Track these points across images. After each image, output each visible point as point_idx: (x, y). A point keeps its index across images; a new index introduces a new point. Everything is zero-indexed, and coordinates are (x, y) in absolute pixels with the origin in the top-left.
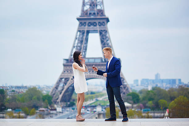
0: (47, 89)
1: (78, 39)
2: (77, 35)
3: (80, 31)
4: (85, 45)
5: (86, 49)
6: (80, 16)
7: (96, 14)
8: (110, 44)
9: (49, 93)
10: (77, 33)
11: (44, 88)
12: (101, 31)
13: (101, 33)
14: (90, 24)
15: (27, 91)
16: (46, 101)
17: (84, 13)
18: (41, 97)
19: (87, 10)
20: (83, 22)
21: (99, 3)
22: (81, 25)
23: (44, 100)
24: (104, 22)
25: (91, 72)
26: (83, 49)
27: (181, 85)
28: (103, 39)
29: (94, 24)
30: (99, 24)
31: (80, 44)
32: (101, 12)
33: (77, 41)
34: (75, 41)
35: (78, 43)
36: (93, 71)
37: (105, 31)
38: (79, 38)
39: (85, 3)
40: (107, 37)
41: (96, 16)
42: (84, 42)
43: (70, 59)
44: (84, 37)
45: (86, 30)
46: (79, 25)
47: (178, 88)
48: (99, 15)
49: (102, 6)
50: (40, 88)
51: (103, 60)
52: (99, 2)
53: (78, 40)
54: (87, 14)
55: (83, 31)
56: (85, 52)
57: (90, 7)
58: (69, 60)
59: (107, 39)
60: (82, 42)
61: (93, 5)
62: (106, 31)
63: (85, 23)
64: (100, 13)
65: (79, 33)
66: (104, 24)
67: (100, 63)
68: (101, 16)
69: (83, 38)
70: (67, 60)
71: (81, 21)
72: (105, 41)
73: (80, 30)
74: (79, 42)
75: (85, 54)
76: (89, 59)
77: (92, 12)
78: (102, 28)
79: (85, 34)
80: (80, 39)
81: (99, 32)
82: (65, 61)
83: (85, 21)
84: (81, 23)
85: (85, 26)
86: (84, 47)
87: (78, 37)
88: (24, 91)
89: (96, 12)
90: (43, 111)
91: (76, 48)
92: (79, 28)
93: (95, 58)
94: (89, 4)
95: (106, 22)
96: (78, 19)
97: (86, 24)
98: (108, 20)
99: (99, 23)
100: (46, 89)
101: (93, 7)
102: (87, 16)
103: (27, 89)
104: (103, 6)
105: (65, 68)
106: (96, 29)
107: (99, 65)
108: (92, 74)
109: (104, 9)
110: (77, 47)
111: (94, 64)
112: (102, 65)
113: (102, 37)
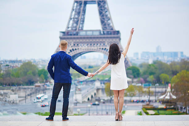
0: (43, 63)
1: (75, 10)
2: (73, 7)
3: (77, 2)
4: (82, 17)
5: (83, 21)
8: (109, 16)
9: (45, 67)
10: (74, 4)
11: (39, 62)
12: (99, 2)
13: (99, 4)
15: (22, 66)
16: (42, 75)
18: (37, 71)
23: (39, 75)
25: (89, 45)
26: (81, 21)
27: (183, 58)
28: (101, 11)
31: (77, 15)
33: (74, 13)
34: (72, 12)
35: (75, 15)
36: (91, 45)
37: (103, 2)
38: (76, 9)
40: (105, 8)
42: (81, 13)
43: (67, 31)
44: (82, 8)
47: (180, 61)
50: (35, 62)
51: (102, 33)
53: (76, 12)
55: (80, 2)
56: (82, 24)
58: (66, 33)
59: (106, 10)
60: (79, 13)
62: (105, 2)
65: (76, 4)
67: (98, 35)
69: (80, 10)
70: (64, 33)
72: (104, 12)
74: (76, 13)
75: (83, 27)
76: (86, 31)
79: (83, 5)
80: (77, 11)
81: (97, 3)
82: (62, 34)
86: (81, 19)
87: (75, 8)
88: (19, 65)
90: (39, 86)
91: (72, 20)
93: (93, 31)
100: (41, 63)
103: (22, 64)
107: (98, 38)
108: (89, 48)
110: (74, 18)
111: (92, 36)
112: (101, 38)
113: (101, 8)
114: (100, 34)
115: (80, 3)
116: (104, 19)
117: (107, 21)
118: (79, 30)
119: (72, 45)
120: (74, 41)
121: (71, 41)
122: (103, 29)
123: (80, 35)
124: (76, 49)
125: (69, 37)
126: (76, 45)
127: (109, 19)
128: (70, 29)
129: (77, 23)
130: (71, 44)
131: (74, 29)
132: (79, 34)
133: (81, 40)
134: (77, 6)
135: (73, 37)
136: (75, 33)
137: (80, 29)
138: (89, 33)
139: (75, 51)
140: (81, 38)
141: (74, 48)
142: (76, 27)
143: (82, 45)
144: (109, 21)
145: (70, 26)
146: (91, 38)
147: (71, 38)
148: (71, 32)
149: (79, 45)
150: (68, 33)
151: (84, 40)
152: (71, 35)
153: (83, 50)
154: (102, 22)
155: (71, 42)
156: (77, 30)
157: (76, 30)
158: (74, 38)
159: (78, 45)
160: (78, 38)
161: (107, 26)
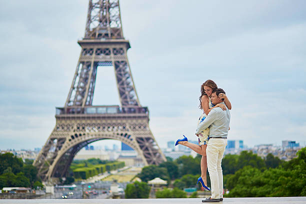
0: (28, 155)
1: (79, 75)
2: (78, 70)
3: (83, 63)
4: (91, 86)
5: (92, 92)
6: (84, 39)
7: (110, 35)
8: (131, 84)
10: (79, 65)
11: (22, 154)
12: (117, 63)
13: (117, 67)
14: (99, 52)
17: (91, 33)
19: (94, 29)
20: (88, 47)
21: (114, 18)
22: (84, 52)
24: (121, 49)
25: (101, 129)
26: (89, 91)
28: (119, 76)
29: (106, 52)
30: (113, 52)
31: (83, 83)
32: (117, 32)
33: (78, 78)
34: (75, 79)
35: (79, 83)
36: (104, 128)
37: (123, 63)
38: (81, 74)
39: (92, 18)
40: (126, 73)
41: (108, 39)
42: (90, 80)
43: (67, 107)
44: (90, 73)
45: (93, 61)
46: (82, 53)
48: (114, 37)
49: (119, 22)
51: (121, 109)
52: (113, 16)
53: (81, 77)
54: (94, 35)
55: (87, 62)
56: (90, 96)
57: (99, 25)
58: (66, 110)
59: (127, 75)
60: (85, 80)
61: (104, 20)
62: (125, 63)
63: (92, 49)
64: (116, 35)
65: (81, 65)
66: (122, 51)
67: (115, 114)
68: (117, 39)
69: (89, 75)
70: (62, 109)
71: (84, 47)
72: (124, 79)
73: (83, 60)
74: (81, 79)
75: (91, 100)
76: (97, 107)
77: (104, 32)
78: (119, 58)
79: (92, 68)
80: (83, 76)
81: (113, 64)
82: (59, 111)
83: (92, 47)
84: (84, 50)
85: (91, 54)
86: (89, 88)
87: (79, 72)
89: (109, 33)
90: (24, 191)
91: (76, 89)
92: (81, 58)
93: (107, 107)
94: (98, 18)
95: (125, 49)
96: (80, 43)
97: (93, 52)
98: (128, 46)
99: (114, 49)
100: (26, 156)
101: (105, 24)
102: (95, 39)
104: (121, 23)
105: (59, 122)
106: (109, 60)
107: (114, 118)
108: (102, 133)
109: (121, 27)
110: (78, 88)
111: (106, 115)
112: (119, 117)
113: (119, 72)
114: (119, 112)
115: (88, 64)
116: (124, 89)
117: (129, 92)
118: (85, 105)
119: (75, 128)
120: (78, 122)
121: (73, 122)
122: (123, 105)
123: (87, 114)
124: (80, 135)
125: (71, 115)
126: (81, 128)
127: (132, 89)
128: (72, 104)
129: (82, 94)
130: (72, 128)
131: (78, 103)
132: (85, 112)
133: (89, 122)
134: (83, 69)
135: (76, 115)
136: (79, 110)
137: (87, 103)
138: (102, 111)
139: (79, 138)
140: (89, 118)
141: (78, 134)
142: (81, 101)
143: (90, 128)
144: (132, 93)
145: (72, 99)
146: (104, 118)
147: (74, 118)
148: (73, 109)
149: (86, 128)
150: (68, 109)
151: (94, 122)
152: (73, 113)
153: (92, 135)
154: (122, 94)
155: (73, 124)
156: (83, 106)
157: (81, 105)
158: (79, 118)
159: (83, 128)
160: (84, 118)
161: (128, 100)
